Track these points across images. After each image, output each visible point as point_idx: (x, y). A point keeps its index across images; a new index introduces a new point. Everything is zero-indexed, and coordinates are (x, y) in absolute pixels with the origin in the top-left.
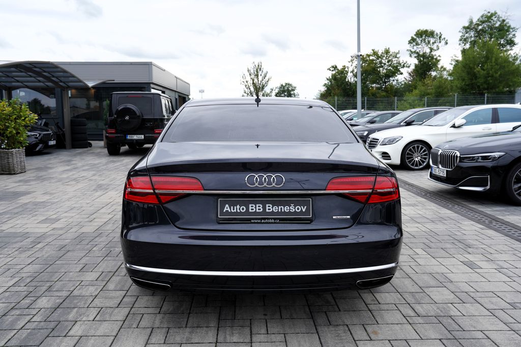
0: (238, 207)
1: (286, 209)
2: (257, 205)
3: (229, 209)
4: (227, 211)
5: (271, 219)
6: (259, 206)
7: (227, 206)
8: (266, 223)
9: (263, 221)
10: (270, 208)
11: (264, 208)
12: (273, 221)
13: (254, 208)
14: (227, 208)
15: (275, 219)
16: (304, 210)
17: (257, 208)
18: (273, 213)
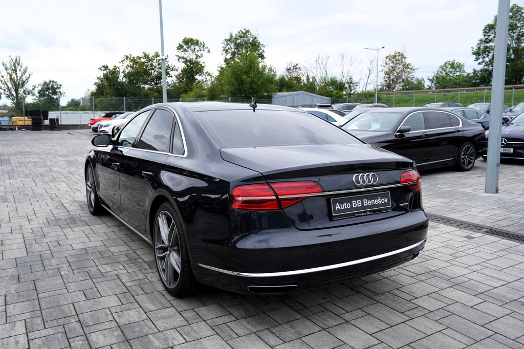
0: (345, 204)
1: (376, 202)
2: (358, 201)
3: (339, 207)
4: (338, 209)
5: (368, 211)
6: (359, 202)
7: (338, 204)
8: (365, 215)
9: (363, 214)
10: (366, 202)
11: (362, 203)
12: (369, 213)
13: (355, 204)
14: (338, 207)
15: (370, 211)
16: (386, 201)
17: (358, 203)
18: (368, 207)
